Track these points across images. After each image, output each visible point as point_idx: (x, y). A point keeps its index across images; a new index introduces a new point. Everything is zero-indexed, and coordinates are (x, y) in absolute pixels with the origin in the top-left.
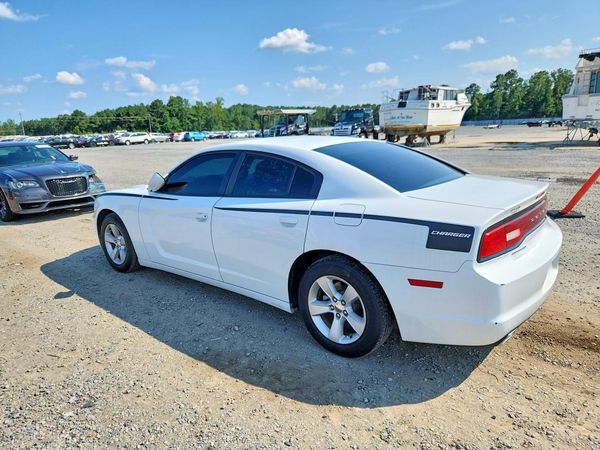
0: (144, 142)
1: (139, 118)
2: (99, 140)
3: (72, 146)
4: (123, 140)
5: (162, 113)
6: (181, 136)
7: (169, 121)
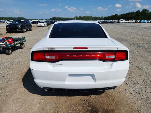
0: (126, 23)
1: (131, 16)
2: (115, 22)
3: (108, 23)
4: (121, 22)
5: (139, 14)
6: (139, 21)
7: (140, 17)
